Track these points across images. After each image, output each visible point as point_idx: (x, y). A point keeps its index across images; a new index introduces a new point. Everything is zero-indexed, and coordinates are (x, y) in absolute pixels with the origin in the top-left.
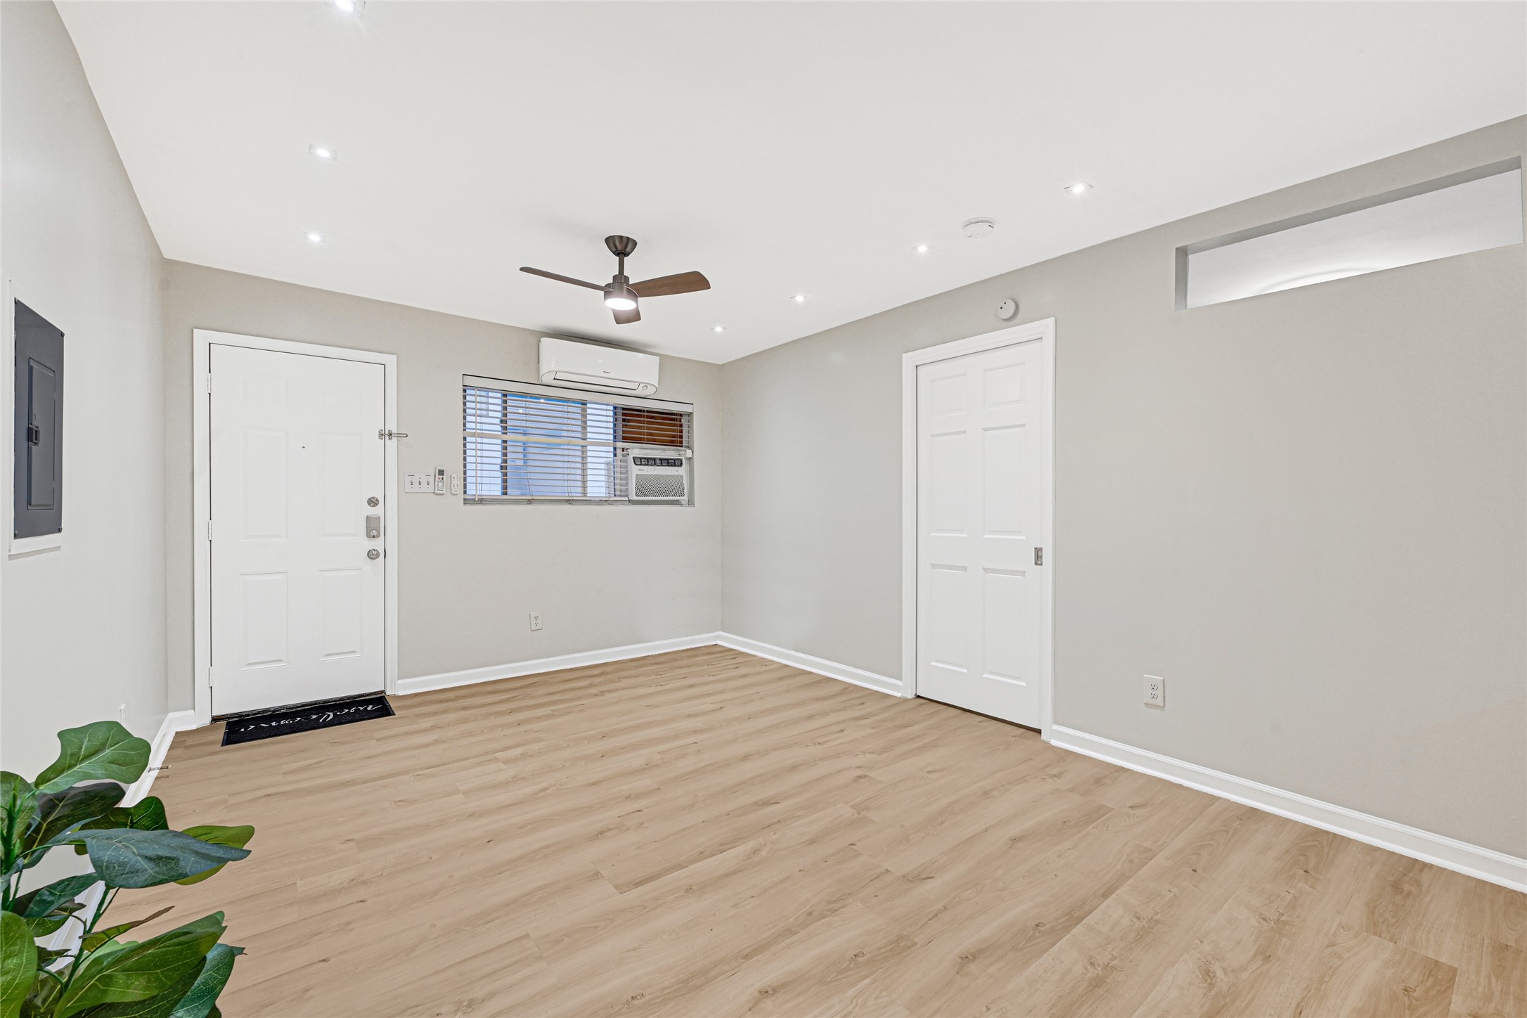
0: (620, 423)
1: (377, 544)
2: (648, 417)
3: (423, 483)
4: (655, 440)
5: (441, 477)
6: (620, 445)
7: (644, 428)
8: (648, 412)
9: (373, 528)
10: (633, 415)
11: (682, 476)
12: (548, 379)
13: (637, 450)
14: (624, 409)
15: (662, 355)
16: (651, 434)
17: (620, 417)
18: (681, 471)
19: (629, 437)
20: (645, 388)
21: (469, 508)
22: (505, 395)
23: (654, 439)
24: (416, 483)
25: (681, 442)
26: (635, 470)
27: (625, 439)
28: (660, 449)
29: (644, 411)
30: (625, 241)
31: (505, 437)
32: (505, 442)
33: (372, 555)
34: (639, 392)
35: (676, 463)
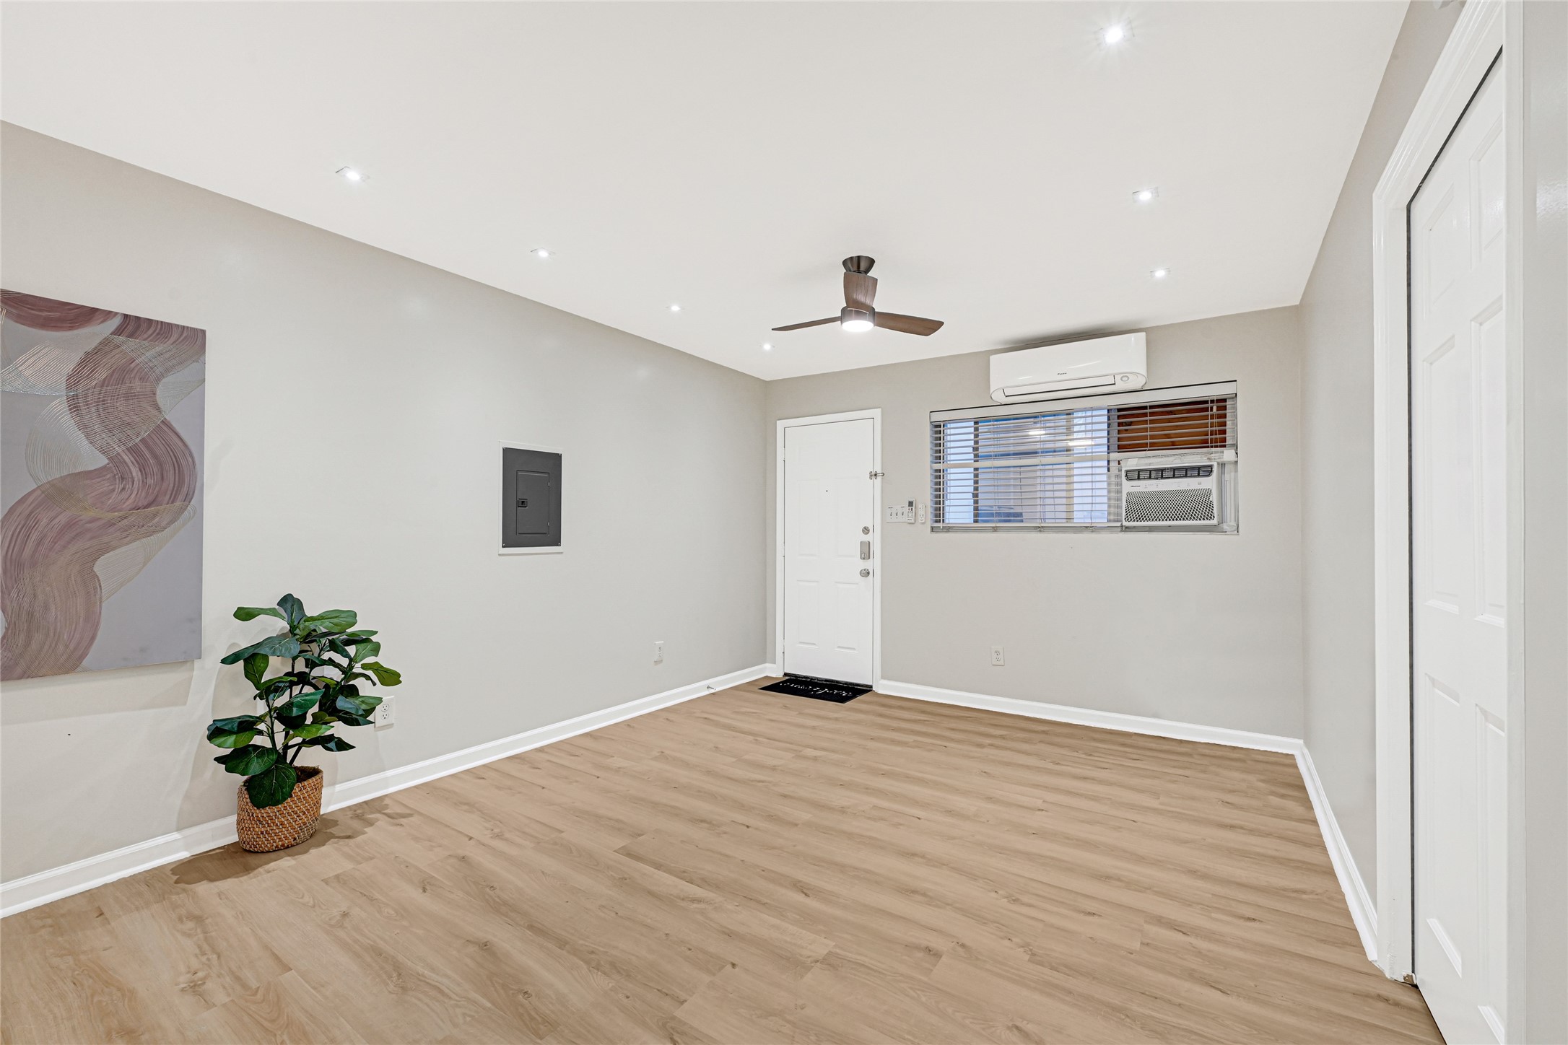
0: (1115, 427)
1: (867, 565)
2: (1152, 414)
3: (900, 514)
4: (1173, 444)
5: (910, 508)
6: (1115, 456)
7: (1146, 429)
8: (1151, 407)
9: (866, 553)
10: (1133, 416)
11: (1210, 491)
12: (999, 397)
13: (1134, 461)
14: (1119, 410)
15: (1147, 328)
16: (1168, 436)
17: (1115, 421)
18: (1208, 483)
19: (1130, 445)
20: (1126, 379)
21: (935, 535)
22: (976, 423)
23: (1172, 442)
24: (894, 514)
25: (1224, 440)
26: (1128, 487)
27: (1121, 448)
28: (1174, 455)
29: (1145, 408)
30: (855, 261)
31: (977, 465)
32: (976, 469)
33: (866, 573)
34: (1120, 386)
35: (1203, 471)
